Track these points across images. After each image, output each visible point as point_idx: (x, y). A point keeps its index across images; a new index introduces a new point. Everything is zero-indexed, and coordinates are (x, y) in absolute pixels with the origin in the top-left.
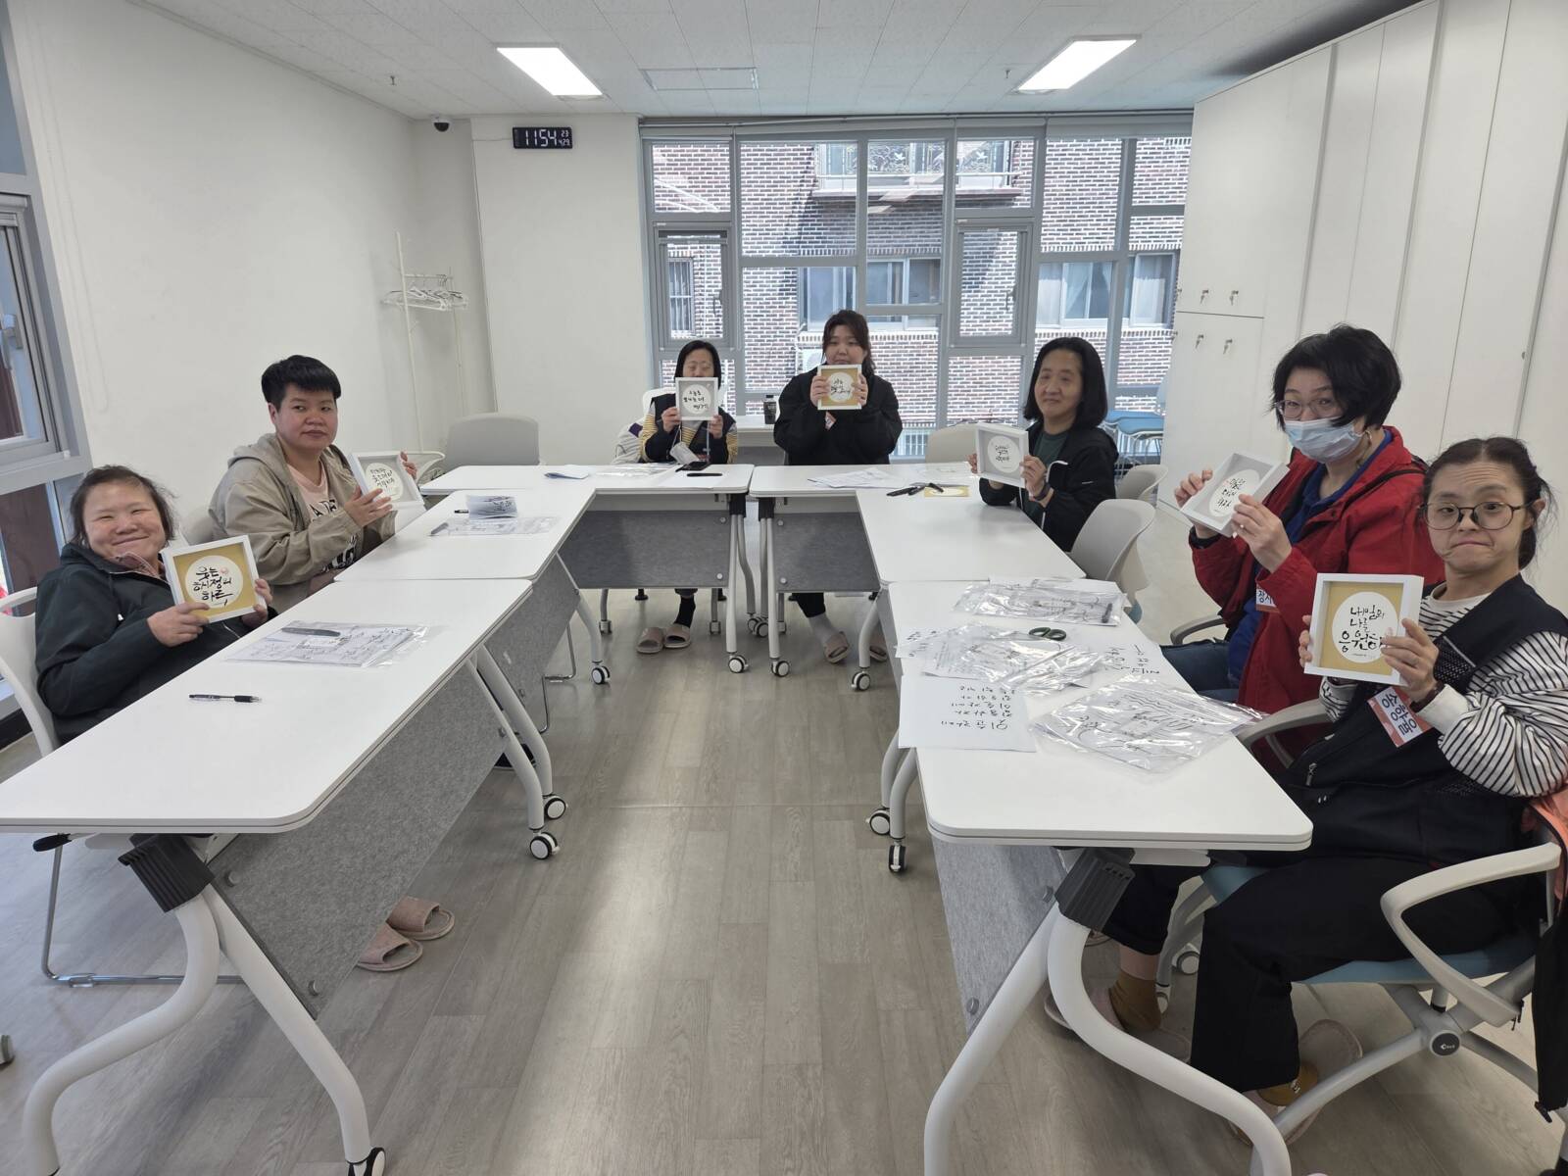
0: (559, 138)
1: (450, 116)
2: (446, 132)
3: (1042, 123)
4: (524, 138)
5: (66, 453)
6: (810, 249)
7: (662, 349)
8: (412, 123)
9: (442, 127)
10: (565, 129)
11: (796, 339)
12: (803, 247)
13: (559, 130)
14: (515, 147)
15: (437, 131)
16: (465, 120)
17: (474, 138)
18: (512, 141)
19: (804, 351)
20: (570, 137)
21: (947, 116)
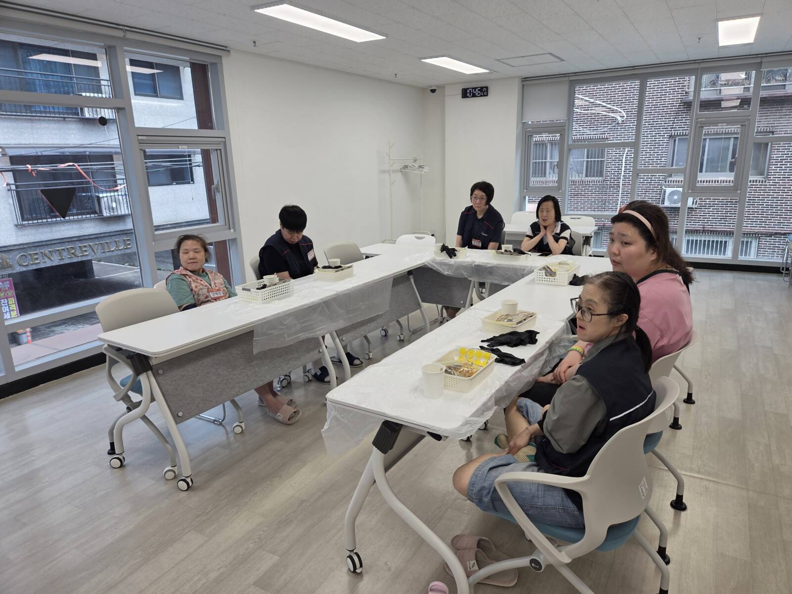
0: (483, 91)
1: (438, 86)
2: (436, 93)
3: (759, 60)
4: (465, 94)
5: (232, 230)
6: (679, 132)
7: (525, 191)
8: (422, 90)
9: (433, 91)
10: (485, 87)
11: (664, 182)
12: (674, 130)
13: (482, 88)
14: (463, 97)
15: (431, 93)
16: (443, 87)
17: (446, 95)
18: (461, 95)
19: (667, 189)
20: (487, 91)
21: (695, 62)
